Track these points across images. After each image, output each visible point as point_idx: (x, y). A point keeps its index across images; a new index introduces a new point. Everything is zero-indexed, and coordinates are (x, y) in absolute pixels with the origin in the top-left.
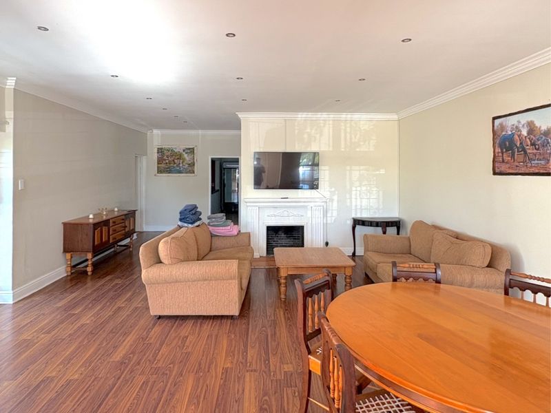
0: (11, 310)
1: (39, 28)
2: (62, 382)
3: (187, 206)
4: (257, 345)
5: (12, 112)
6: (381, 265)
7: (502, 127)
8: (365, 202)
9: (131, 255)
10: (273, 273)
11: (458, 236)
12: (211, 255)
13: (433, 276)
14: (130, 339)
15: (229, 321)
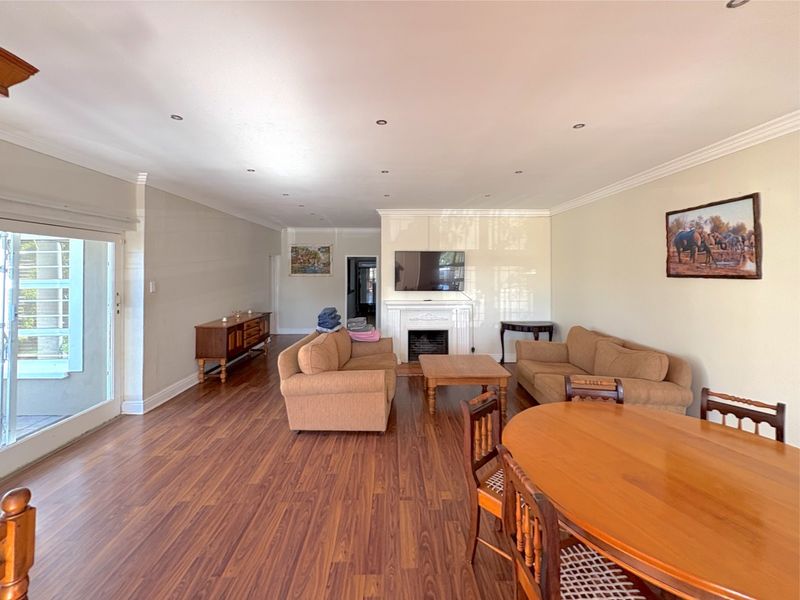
0: (141, 422)
1: (173, 117)
2: (198, 509)
3: (326, 309)
4: (409, 466)
5: (143, 210)
6: (539, 375)
7: (679, 224)
8: (514, 305)
9: (265, 361)
10: (417, 383)
11: (625, 345)
12: (352, 363)
13: (613, 394)
14: (270, 457)
15: (376, 437)
